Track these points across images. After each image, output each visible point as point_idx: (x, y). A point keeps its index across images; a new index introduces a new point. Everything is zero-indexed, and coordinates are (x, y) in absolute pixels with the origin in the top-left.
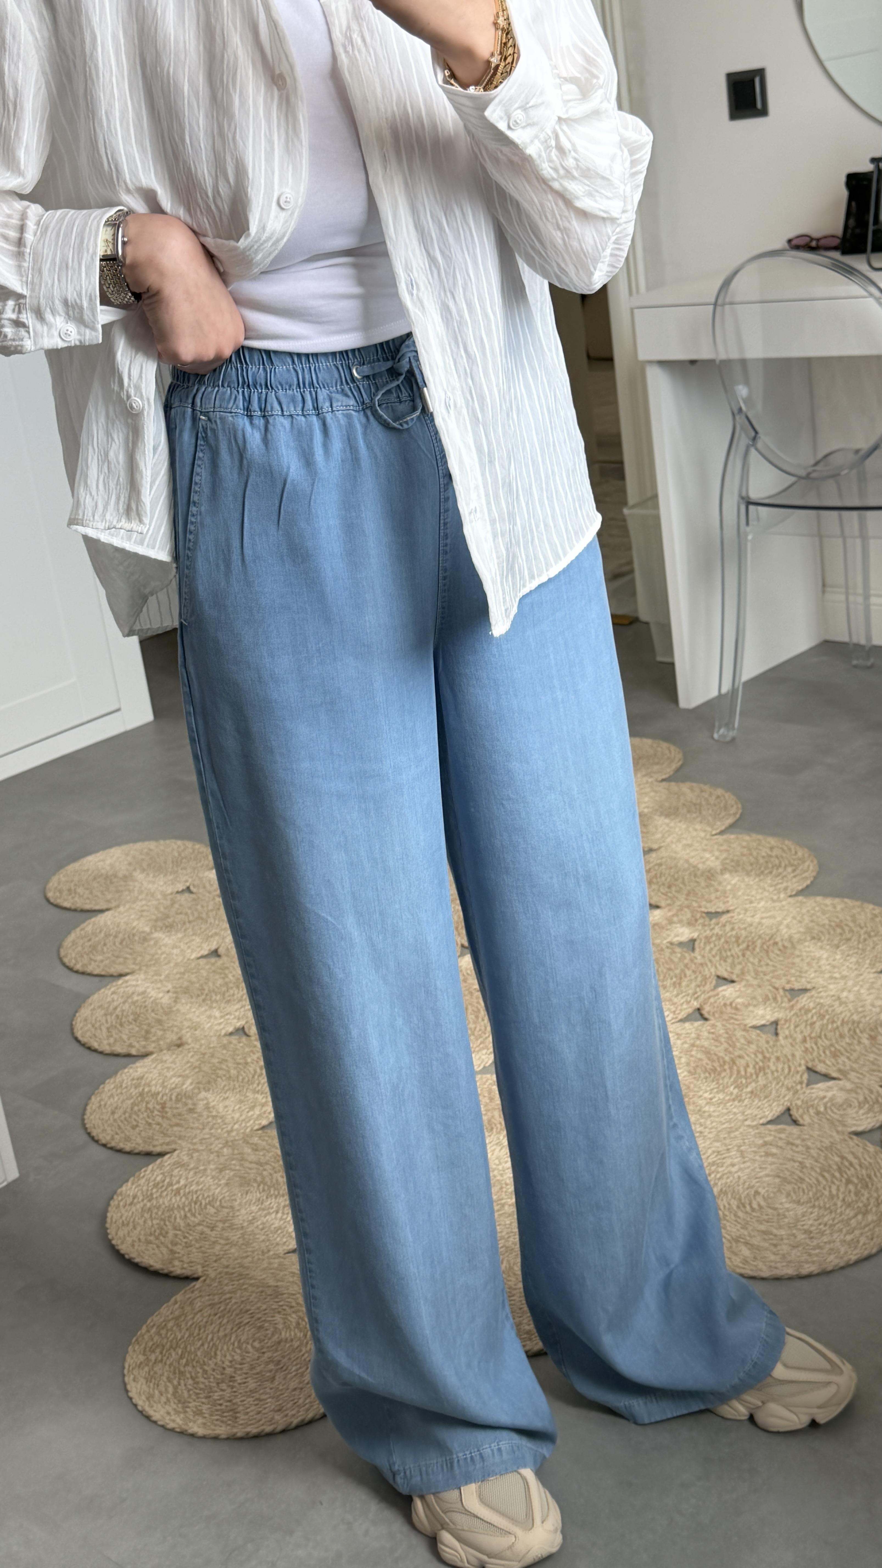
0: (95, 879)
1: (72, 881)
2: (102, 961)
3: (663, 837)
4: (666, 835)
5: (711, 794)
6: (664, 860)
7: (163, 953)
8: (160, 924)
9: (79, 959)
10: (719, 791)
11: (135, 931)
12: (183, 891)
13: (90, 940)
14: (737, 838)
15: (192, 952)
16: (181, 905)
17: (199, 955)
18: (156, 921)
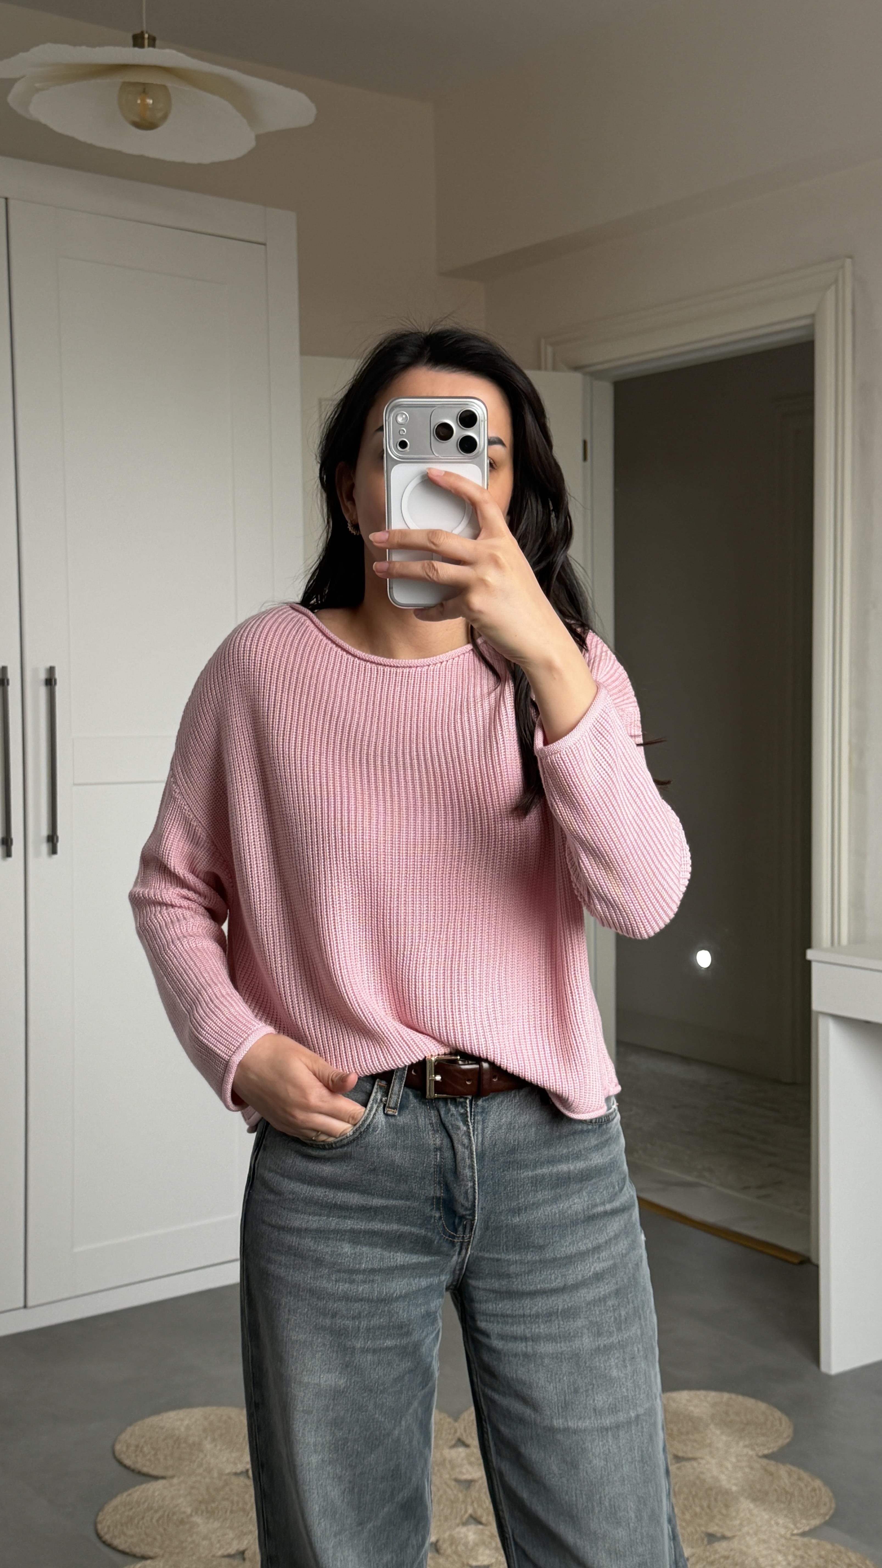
0: (164, 1440)
1: (143, 1437)
2: (132, 1537)
3: (741, 1524)
4: (745, 1523)
5: (806, 1486)
6: (732, 1553)
7: (193, 1542)
8: (203, 1507)
9: (111, 1529)
10: (818, 1483)
11: (177, 1509)
12: (241, 1473)
13: (131, 1509)
14: (818, 1544)
15: (220, 1549)
16: (231, 1490)
17: (226, 1553)
18: (201, 1502)
